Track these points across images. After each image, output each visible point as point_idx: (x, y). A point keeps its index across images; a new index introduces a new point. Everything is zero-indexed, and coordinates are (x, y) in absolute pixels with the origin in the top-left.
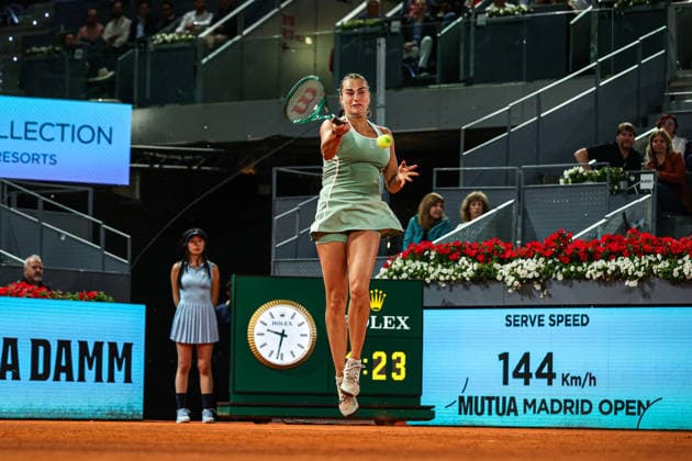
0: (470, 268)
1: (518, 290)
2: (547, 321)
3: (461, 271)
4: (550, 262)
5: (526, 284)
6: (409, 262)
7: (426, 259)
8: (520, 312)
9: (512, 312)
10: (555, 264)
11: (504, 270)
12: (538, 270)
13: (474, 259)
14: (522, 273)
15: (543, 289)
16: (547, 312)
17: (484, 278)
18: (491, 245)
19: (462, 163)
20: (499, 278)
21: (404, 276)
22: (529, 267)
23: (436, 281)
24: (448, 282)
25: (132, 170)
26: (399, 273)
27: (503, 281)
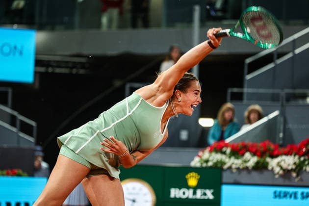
0: (251, 160)
1: (281, 176)
2: (299, 196)
3: (246, 162)
4: (302, 159)
5: (287, 173)
6: (213, 154)
7: (224, 153)
8: (283, 189)
9: (278, 189)
10: (305, 160)
11: (273, 163)
12: (295, 163)
13: (254, 154)
14: (285, 166)
15: (298, 176)
16: (300, 191)
17: (261, 167)
18: (265, 145)
19: (246, 85)
20: (270, 168)
21: (210, 164)
22: (289, 161)
23: (230, 168)
24: (238, 169)
25: (36, 73)
26: (207, 161)
27: (272, 170)
